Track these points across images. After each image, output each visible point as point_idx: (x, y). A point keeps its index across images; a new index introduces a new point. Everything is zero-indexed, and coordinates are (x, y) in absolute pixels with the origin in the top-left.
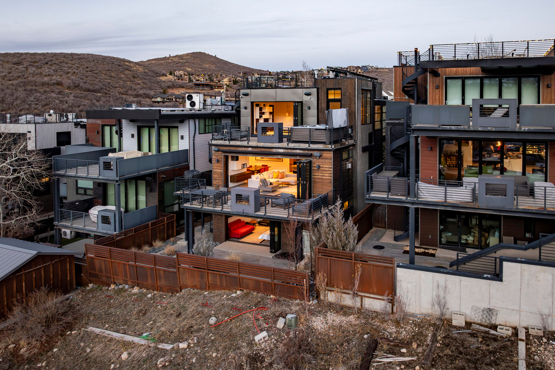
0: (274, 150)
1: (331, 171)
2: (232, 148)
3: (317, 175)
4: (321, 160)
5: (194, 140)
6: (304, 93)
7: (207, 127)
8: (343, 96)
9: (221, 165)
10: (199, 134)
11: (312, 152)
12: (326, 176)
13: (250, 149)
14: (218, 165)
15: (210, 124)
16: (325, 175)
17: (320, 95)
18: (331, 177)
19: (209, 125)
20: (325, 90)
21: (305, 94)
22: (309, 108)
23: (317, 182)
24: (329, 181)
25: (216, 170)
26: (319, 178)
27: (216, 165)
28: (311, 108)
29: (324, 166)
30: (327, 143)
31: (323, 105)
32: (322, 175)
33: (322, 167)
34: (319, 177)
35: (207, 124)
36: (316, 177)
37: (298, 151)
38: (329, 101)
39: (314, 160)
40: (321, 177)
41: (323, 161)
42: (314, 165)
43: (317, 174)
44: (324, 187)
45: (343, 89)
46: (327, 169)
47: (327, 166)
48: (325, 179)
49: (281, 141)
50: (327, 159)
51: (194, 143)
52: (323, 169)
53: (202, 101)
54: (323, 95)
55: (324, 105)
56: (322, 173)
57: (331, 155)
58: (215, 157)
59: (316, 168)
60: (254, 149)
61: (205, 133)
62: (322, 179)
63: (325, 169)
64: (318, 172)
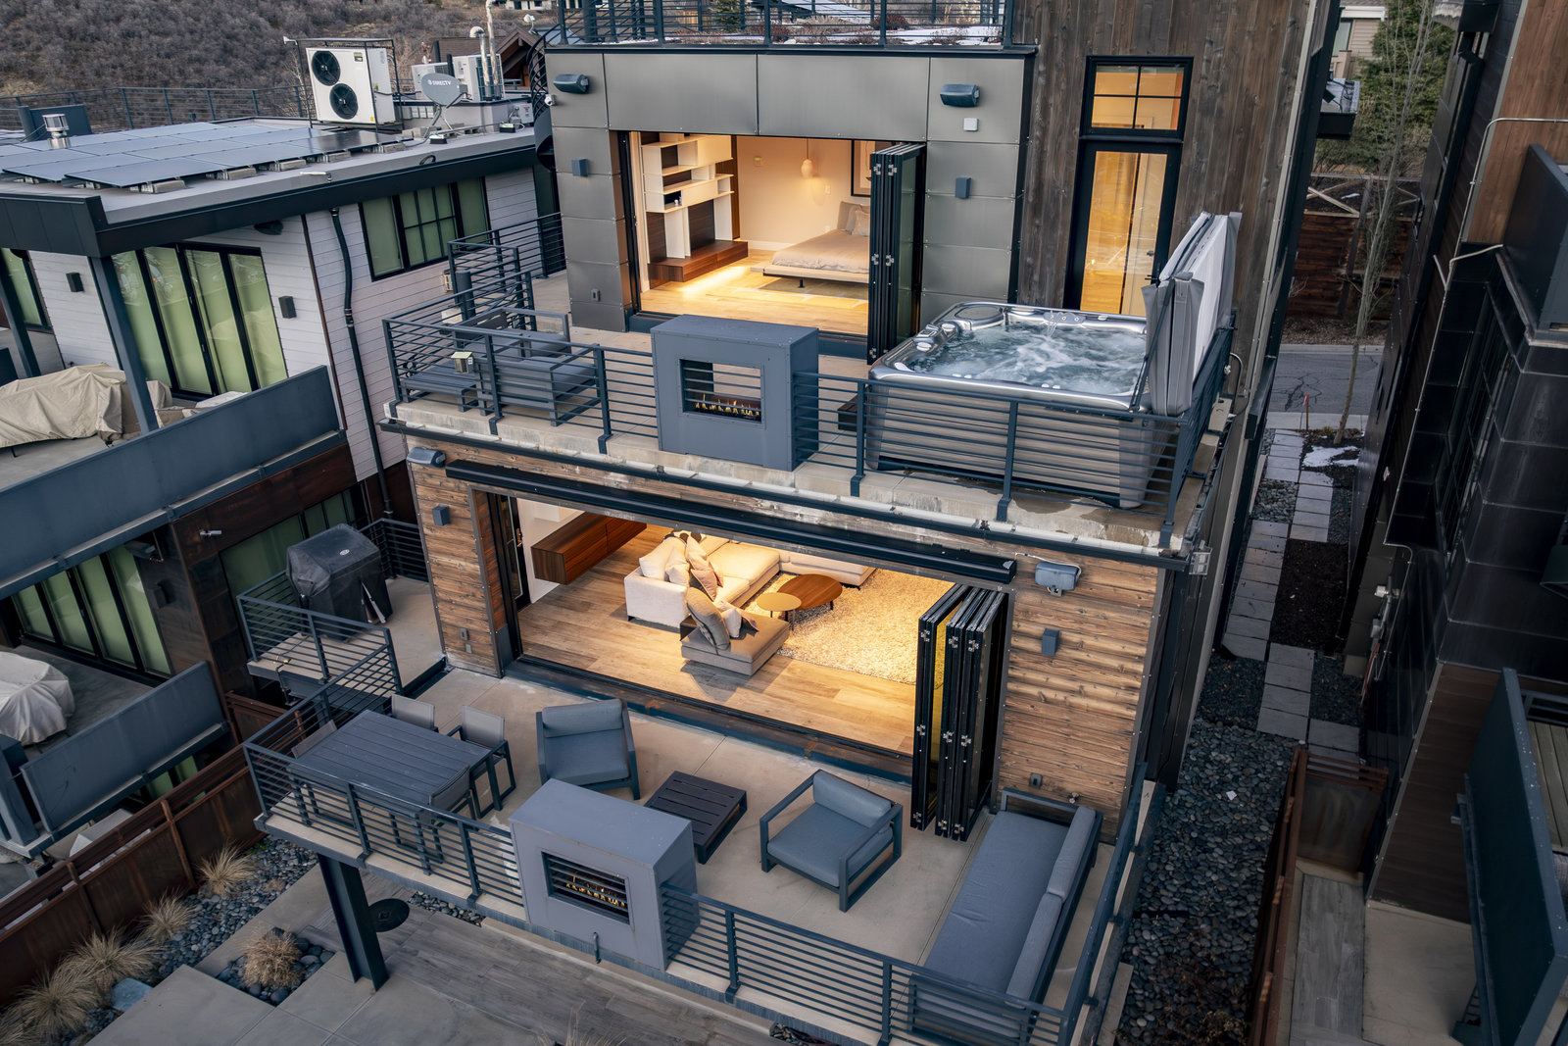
0: (765, 507)
1: (1134, 673)
2: (514, 461)
4: (1072, 607)
5: (349, 319)
6: (938, 90)
7: (413, 238)
8: (1194, 117)
10: (375, 278)
11: (1017, 553)
12: (1099, 698)
13: (616, 480)
14: (449, 535)
15: (428, 215)
16: (1089, 688)
17: (1037, 102)
18: (1129, 705)
19: (420, 226)
20: (1079, 69)
21: (948, 101)
22: (966, 190)
23: (1037, 717)
24: (1115, 726)
25: (444, 560)
26: (1047, 701)
27: (438, 534)
28: (979, 188)
29: (1089, 641)
30: (1123, 504)
31: (1049, 171)
32: (1075, 686)
33: (1079, 647)
34: (1050, 694)
35: (410, 219)
36: (1033, 691)
38: (1092, 142)
39: (1024, 599)
40: (1061, 696)
41: (1091, 612)
42: (1024, 627)
43: (1041, 678)
44: (1076, 750)
45: (1200, 68)
46: (1115, 663)
47: (1113, 646)
48: (1088, 710)
49: (804, 448)
50: (1117, 603)
51: (352, 332)
52: (1082, 655)
53: (386, 86)
54: (1055, 100)
55: (1059, 175)
56: (1073, 678)
57: (1148, 585)
58: (431, 495)
59: (1033, 646)
61: (407, 267)
62: (1071, 708)
63: (1093, 658)
64: (1046, 667)
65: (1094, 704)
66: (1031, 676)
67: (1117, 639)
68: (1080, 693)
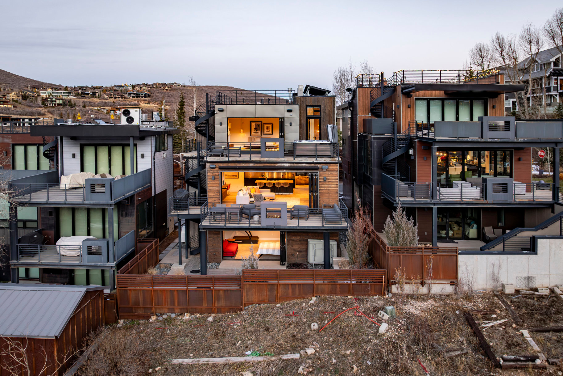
0: (279, 165)
1: (337, 182)
2: (231, 165)
3: (322, 187)
4: (327, 173)
5: (154, 159)
6: (286, 110)
9: (217, 182)
10: (158, 152)
11: (319, 165)
13: (252, 165)
14: (213, 182)
16: (331, 186)
17: (301, 112)
18: (337, 187)
20: (305, 107)
22: (291, 124)
23: (324, 193)
24: (335, 191)
25: (211, 188)
26: (325, 190)
27: (211, 183)
29: (330, 178)
30: (332, 156)
32: (329, 186)
33: (329, 179)
34: (325, 188)
36: (323, 188)
37: (304, 165)
38: (308, 118)
39: (320, 173)
40: (327, 188)
41: (330, 173)
42: (321, 178)
43: (324, 186)
44: (330, 197)
45: (322, 107)
46: (334, 181)
47: (334, 178)
48: (332, 190)
49: (286, 156)
50: (334, 171)
51: (154, 162)
52: (329, 180)
55: (304, 122)
56: (329, 185)
57: (337, 167)
58: (211, 174)
59: (322, 180)
60: (256, 164)
62: (329, 190)
63: (331, 180)
64: (324, 184)
65: (332, 188)
66: (322, 186)
67: (334, 177)
68: (330, 187)
